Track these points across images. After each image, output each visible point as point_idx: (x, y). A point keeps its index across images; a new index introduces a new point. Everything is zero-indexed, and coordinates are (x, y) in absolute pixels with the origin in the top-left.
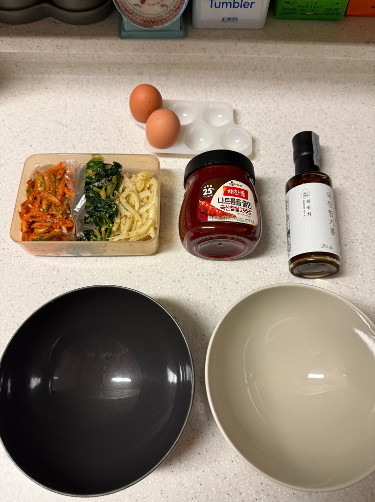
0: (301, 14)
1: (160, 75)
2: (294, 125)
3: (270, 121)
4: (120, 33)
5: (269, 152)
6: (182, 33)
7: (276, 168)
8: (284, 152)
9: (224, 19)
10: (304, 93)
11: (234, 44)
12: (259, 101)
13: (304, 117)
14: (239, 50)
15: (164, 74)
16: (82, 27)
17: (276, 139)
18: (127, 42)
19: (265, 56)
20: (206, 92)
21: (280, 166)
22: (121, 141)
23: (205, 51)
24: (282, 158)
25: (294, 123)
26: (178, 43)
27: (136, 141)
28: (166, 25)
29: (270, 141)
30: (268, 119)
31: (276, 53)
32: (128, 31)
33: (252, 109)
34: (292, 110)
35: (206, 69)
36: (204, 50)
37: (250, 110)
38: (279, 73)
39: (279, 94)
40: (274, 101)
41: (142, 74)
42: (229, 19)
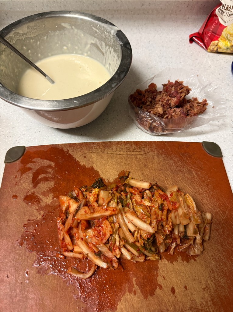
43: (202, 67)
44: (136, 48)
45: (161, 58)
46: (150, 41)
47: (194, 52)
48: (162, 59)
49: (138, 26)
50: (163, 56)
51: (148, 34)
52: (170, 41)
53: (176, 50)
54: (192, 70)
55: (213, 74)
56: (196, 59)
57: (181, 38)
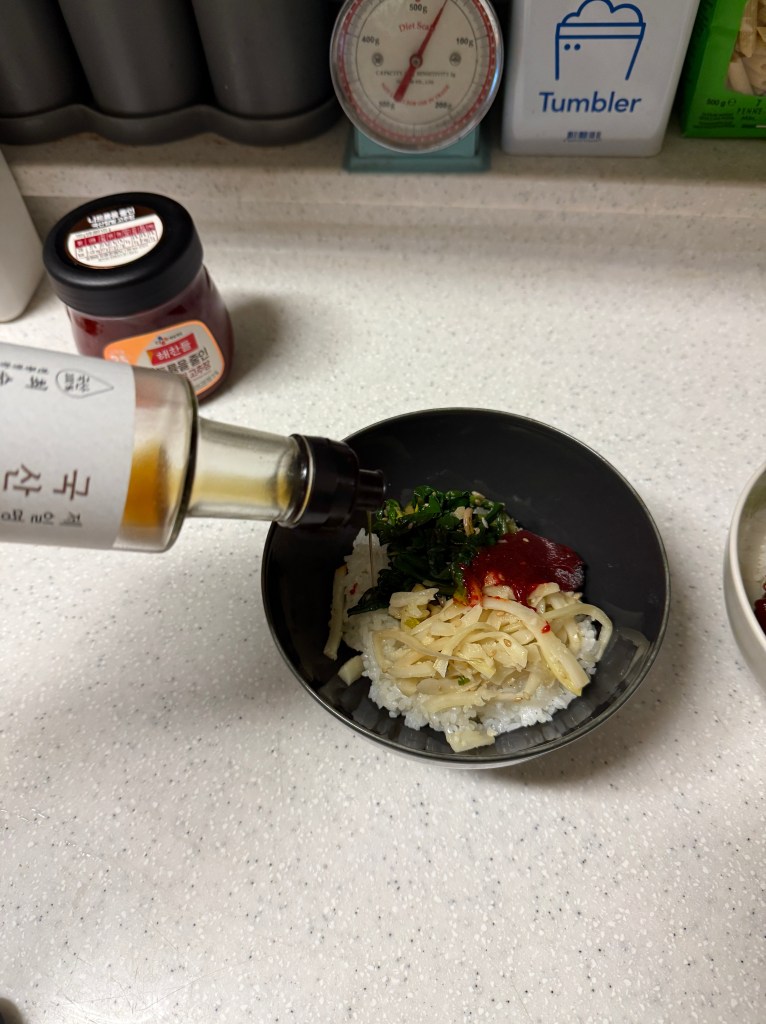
0: (745, 126)
1: (425, 252)
2: (726, 362)
3: (668, 351)
4: (349, 159)
5: (666, 417)
6: (477, 162)
7: (684, 453)
8: (704, 419)
9: (570, 134)
10: (747, 296)
11: (590, 185)
12: (643, 310)
13: (748, 346)
14: (601, 199)
15: (435, 251)
16: (271, 151)
17: (684, 390)
18: (362, 181)
19: (662, 212)
20: (523, 287)
21: (694, 450)
22: (331, 382)
23: (527, 200)
24: (699, 433)
25: (726, 358)
26: (468, 182)
27: (363, 383)
28: (446, 144)
29: (669, 394)
30: (664, 348)
31: (685, 205)
32: (366, 157)
33: (628, 326)
34: (720, 331)
35: (526, 241)
36: (525, 196)
37: (623, 326)
38: (691, 253)
39: (689, 296)
40: (679, 311)
41: (387, 248)
42: (583, 135)
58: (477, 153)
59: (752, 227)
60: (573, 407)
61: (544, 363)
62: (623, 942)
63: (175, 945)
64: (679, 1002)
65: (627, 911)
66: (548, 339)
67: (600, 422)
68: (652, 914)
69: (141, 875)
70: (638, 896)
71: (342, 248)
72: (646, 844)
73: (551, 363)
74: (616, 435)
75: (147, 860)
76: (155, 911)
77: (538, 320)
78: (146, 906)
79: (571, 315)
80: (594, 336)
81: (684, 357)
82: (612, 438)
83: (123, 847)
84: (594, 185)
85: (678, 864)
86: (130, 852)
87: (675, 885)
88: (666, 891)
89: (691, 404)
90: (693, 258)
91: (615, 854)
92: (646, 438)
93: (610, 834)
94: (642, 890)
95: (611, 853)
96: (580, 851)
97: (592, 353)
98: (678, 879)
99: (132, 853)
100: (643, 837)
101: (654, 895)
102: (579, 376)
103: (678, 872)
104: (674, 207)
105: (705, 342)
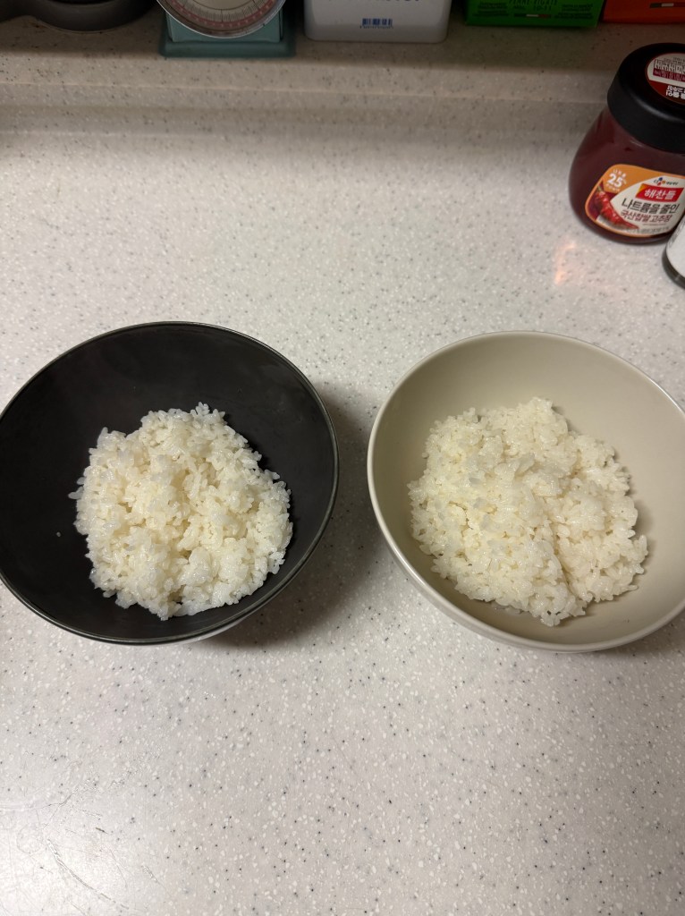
0: (516, 15)
1: (245, 134)
2: (505, 229)
3: (457, 221)
4: (163, 46)
5: (454, 280)
6: (282, 48)
7: (469, 310)
8: (485, 280)
9: (365, 21)
10: (524, 171)
11: (384, 70)
12: (437, 185)
13: (523, 214)
14: (395, 83)
15: (254, 132)
16: (89, 35)
17: (470, 255)
18: (177, 65)
19: (447, 94)
20: (334, 165)
21: (476, 307)
22: (163, 256)
23: (330, 84)
24: (481, 292)
25: (505, 226)
26: (276, 67)
27: (192, 256)
28: (252, 30)
29: (457, 260)
30: (454, 219)
31: (467, 89)
32: (179, 43)
33: (424, 199)
34: (501, 202)
35: (334, 123)
36: (328, 81)
37: (420, 200)
38: (477, 132)
39: (476, 172)
40: (467, 185)
41: (210, 130)
42: (376, 22)
43: (494, 292)
44: (317, 228)
45: (382, 262)
46: (359, 206)
47: (481, 244)
48: (385, 264)
49: (335, 155)
50: (388, 256)
51: (358, 181)
52: (416, 207)
53: (429, 237)
54: (464, 301)
55: (521, 316)
56: (481, 268)
57: (451, 196)
58: (281, 39)
59: (527, 108)
60: (377, 274)
61: (353, 235)
62: (417, 697)
63: (56, 740)
64: (459, 735)
65: (420, 674)
66: (357, 213)
67: (400, 286)
68: (439, 674)
69: (22, 689)
70: (429, 661)
71: (167, 131)
72: (434, 621)
73: (359, 234)
74: (414, 297)
75: (26, 677)
76: (36, 716)
77: (347, 195)
78: (29, 713)
79: (376, 190)
80: (395, 209)
81: (470, 226)
82: (410, 300)
83: (4, 669)
84: (388, 70)
85: (459, 634)
86: (10, 672)
87: (457, 650)
88: (450, 655)
89: (475, 267)
90: (480, 137)
91: (411, 632)
92: (438, 298)
93: (406, 616)
94: (431, 656)
95: (407, 631)
96: (384, 631)
97: (393, 225)
98: (459, 646)
99: (13, 673)
100: (432, 616)
101: (441, 659)
102: (383, 245)
103: (459, 641)
104: (459, 90)
105: (488, 213)
